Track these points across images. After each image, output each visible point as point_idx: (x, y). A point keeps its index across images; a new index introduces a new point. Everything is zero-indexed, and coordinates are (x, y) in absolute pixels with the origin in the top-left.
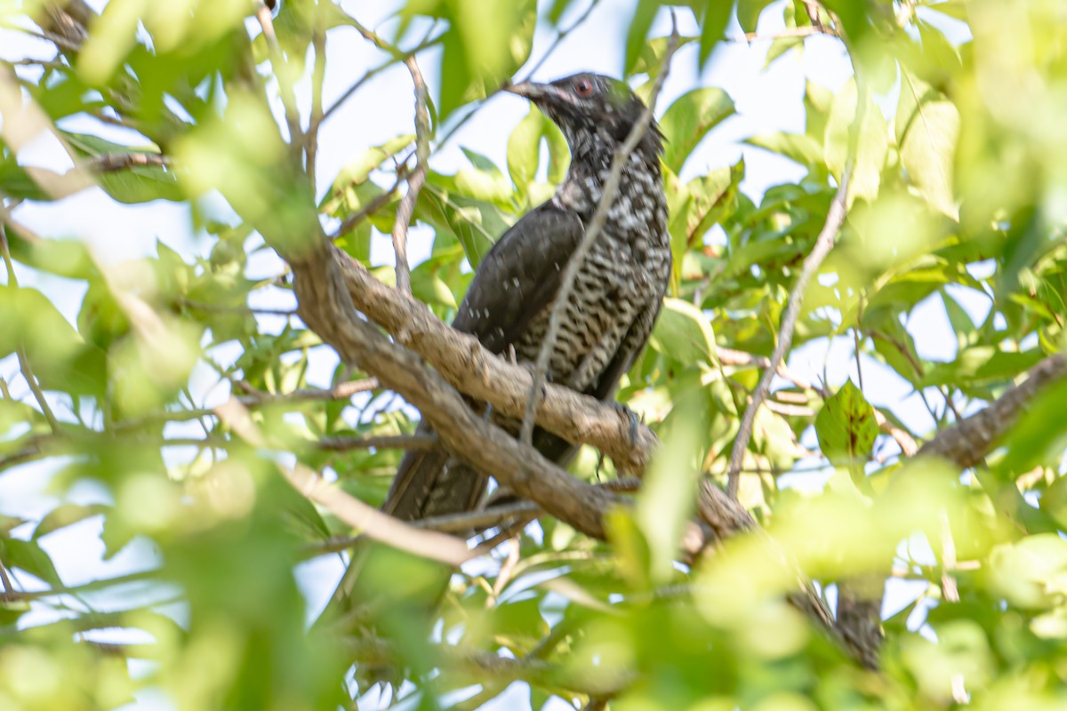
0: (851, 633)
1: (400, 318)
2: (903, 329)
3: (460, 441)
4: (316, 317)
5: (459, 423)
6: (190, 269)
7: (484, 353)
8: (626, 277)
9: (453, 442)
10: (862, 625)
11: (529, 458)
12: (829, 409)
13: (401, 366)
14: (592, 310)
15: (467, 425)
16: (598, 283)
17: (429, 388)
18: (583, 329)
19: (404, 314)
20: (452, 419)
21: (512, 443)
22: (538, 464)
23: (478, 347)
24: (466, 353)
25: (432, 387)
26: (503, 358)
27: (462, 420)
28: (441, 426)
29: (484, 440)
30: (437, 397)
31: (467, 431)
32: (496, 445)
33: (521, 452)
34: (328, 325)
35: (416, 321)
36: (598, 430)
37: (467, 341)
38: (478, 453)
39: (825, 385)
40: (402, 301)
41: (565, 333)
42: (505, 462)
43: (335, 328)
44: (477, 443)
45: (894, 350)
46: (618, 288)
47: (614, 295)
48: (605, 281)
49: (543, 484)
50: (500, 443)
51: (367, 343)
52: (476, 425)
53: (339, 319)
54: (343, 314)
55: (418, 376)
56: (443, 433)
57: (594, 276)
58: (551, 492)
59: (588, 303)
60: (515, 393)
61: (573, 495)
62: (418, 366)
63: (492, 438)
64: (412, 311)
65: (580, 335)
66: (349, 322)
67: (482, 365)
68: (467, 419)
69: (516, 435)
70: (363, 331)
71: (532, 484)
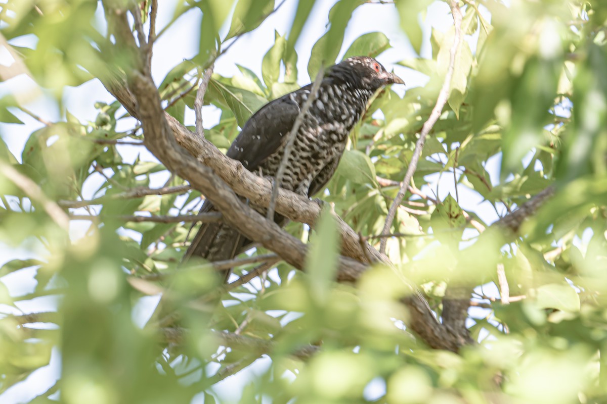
0: (450, 328)
1: (198, 149)
2: (483, 168)
3: (234, 217)
4: (155, 146)
5: (233, 206)
6: (86, 127)
7: (244, 170)
8: (324, 148)
9: (230, 218)
10: (456, 323)
11: (272, 227)
12: (438, 210)
13: (201, 174)
14: (304, 161)
15: (238, 209)
16: (307, 148)
17: (217, 187)
18: (298, 170)
19: (200, 148)
20: (229, 204)
21: (263, 219)
22: (277, 231)
23: (241, 167)
24: (234, 169)
25: (219, 187)
26: (255, 174)
27: (235, 205)
28: (223, 209)
29: (247, 217)
30: (221, 192)
31: (238, 212)
32: (253, 220)
33: (267, 224)
34: (161, 151)
35: (207, 151)
36: (308, 214)
37: (235, 163)
38: (243, 224)
39: (437, 198)
40: (198, 140)
41: (288, 171)
42: (258, 230)
43: (165, 152)
44: (244, 219)
45: (478, 180)
46: (318, 153)
47: (316, 156)
48: (312, 148)
49: (280, 242)
50: (256, 219)
51: (183, 161)
52: (242, 208)
53: (167, 147)
54: (170, 145)
55: (211, 180)
56: (224, 213)
57: (306, 144)
58: (284, 247)
59: (302, 157)
60: (261, 193)
61: (296, 249)
62: (211, 175)
63: (252, 216)
64: (204, 146)
65: (296, 174)
66: (173, 149)
67: (243, 177)
68: (237, 205)
69: (265, 215)
70: (181, 154)
71: (274, 242)
